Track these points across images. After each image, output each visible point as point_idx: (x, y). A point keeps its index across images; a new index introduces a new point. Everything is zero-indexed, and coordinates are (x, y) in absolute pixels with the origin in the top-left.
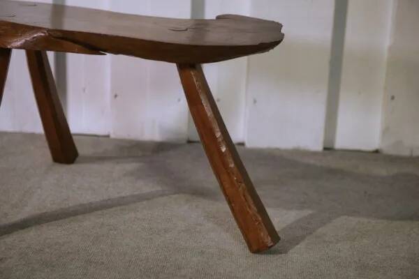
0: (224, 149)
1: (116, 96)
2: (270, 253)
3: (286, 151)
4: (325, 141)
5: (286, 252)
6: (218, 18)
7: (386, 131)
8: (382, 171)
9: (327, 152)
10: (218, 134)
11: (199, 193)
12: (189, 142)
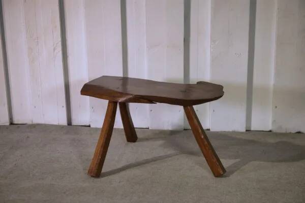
0: (202, 137)
1: (151, 111)
3: (229, 132)
4: (246, 128)
5: (228, 177)
6: (198, 83)
7: (274, 122)
8: (271, 140)
9: (247, 132)
10: (200, 131)
11: (192, 153)
12: (185, 129)
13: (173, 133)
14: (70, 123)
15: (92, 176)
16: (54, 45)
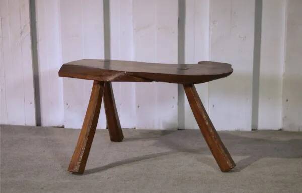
1: (139, 107)
2: (231, 172)
3: (231, 132)
4: (252, 126)
5: (239, 171)
6: (199, 63)
7: (285, 119)
8: (284, 139)
9: (253, 131)
10: (204, 117)
12: (179, 130)
13: (164, 133)
14: (39, 123)
15: (74, 173)
16: (21, 28)
